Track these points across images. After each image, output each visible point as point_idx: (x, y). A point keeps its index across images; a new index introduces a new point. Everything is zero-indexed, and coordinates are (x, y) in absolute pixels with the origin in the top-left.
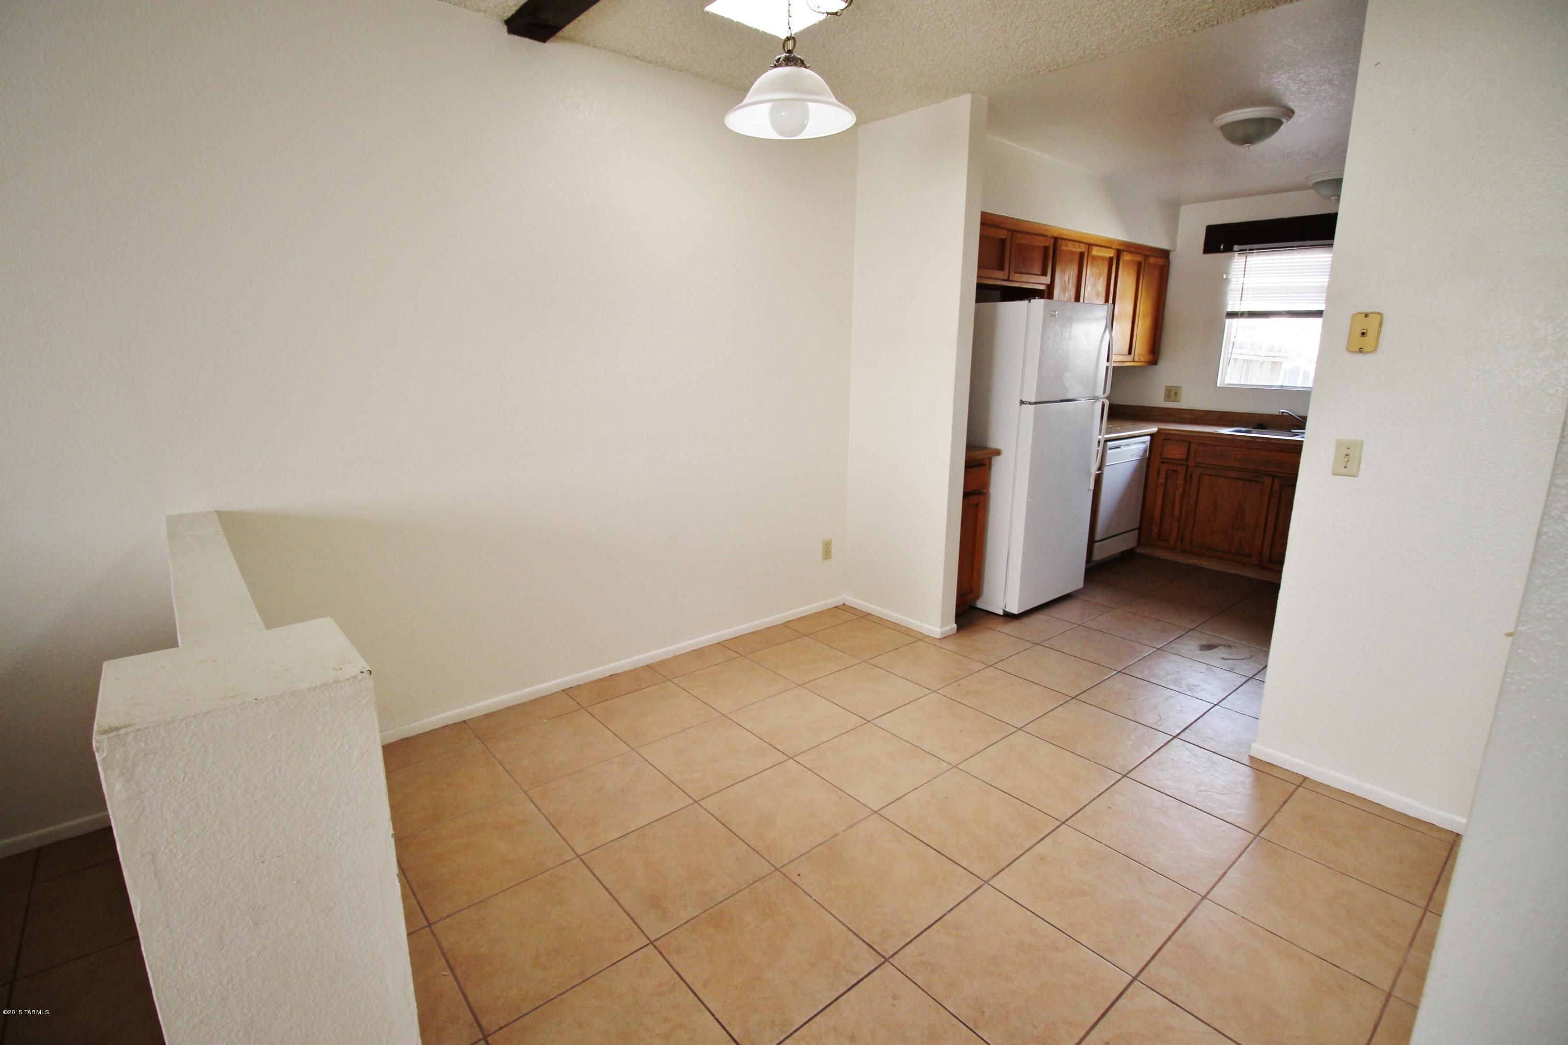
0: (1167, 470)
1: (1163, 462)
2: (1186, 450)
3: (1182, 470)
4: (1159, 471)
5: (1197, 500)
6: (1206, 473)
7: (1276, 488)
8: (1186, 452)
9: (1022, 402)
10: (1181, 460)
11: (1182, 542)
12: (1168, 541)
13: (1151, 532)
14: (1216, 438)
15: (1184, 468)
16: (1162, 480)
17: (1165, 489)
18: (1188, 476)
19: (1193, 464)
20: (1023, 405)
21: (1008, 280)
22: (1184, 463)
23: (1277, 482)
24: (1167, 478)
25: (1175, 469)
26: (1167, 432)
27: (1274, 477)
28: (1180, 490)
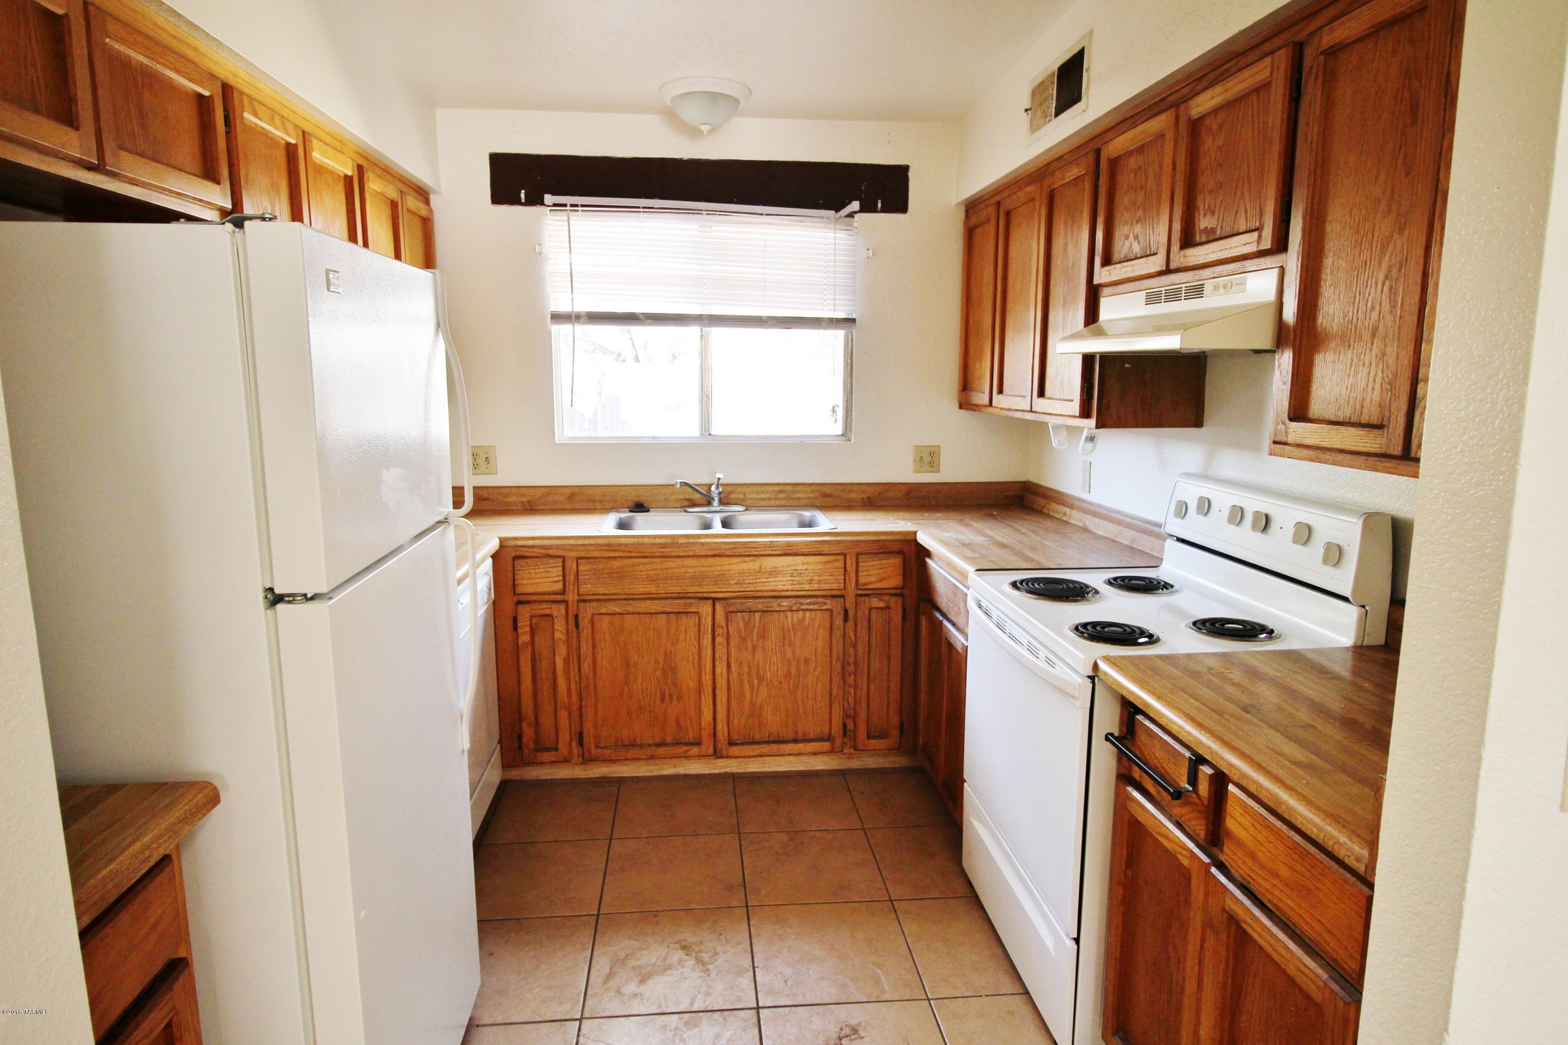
0: (532, 617)
1: (520, 603)
2: (561, 573)
3: (558, 611)
4: (515, 620)
5: (594, 662)
6: (604, 611)
7: (720, 618)
8: (561, 578)
9: (275, 599)
10: (554, 593)
11: (581, 743)
12: (556, 749)
13: (520, 737)
14: (608, 545)
15: (562, 607)
16: (524, 638)
17: (533, 652)
18: (571, 620)
19: (576, 597)
20: (280, 607)
21: (98, 168)
22: (560, 597)
23: (719, 607)
24: (533, 632)
25: (547, 612)
26: (520, 543)
27: (714, 600)
28: (562, 650)
